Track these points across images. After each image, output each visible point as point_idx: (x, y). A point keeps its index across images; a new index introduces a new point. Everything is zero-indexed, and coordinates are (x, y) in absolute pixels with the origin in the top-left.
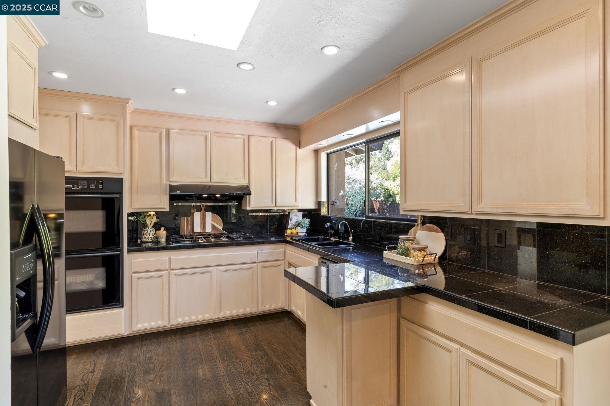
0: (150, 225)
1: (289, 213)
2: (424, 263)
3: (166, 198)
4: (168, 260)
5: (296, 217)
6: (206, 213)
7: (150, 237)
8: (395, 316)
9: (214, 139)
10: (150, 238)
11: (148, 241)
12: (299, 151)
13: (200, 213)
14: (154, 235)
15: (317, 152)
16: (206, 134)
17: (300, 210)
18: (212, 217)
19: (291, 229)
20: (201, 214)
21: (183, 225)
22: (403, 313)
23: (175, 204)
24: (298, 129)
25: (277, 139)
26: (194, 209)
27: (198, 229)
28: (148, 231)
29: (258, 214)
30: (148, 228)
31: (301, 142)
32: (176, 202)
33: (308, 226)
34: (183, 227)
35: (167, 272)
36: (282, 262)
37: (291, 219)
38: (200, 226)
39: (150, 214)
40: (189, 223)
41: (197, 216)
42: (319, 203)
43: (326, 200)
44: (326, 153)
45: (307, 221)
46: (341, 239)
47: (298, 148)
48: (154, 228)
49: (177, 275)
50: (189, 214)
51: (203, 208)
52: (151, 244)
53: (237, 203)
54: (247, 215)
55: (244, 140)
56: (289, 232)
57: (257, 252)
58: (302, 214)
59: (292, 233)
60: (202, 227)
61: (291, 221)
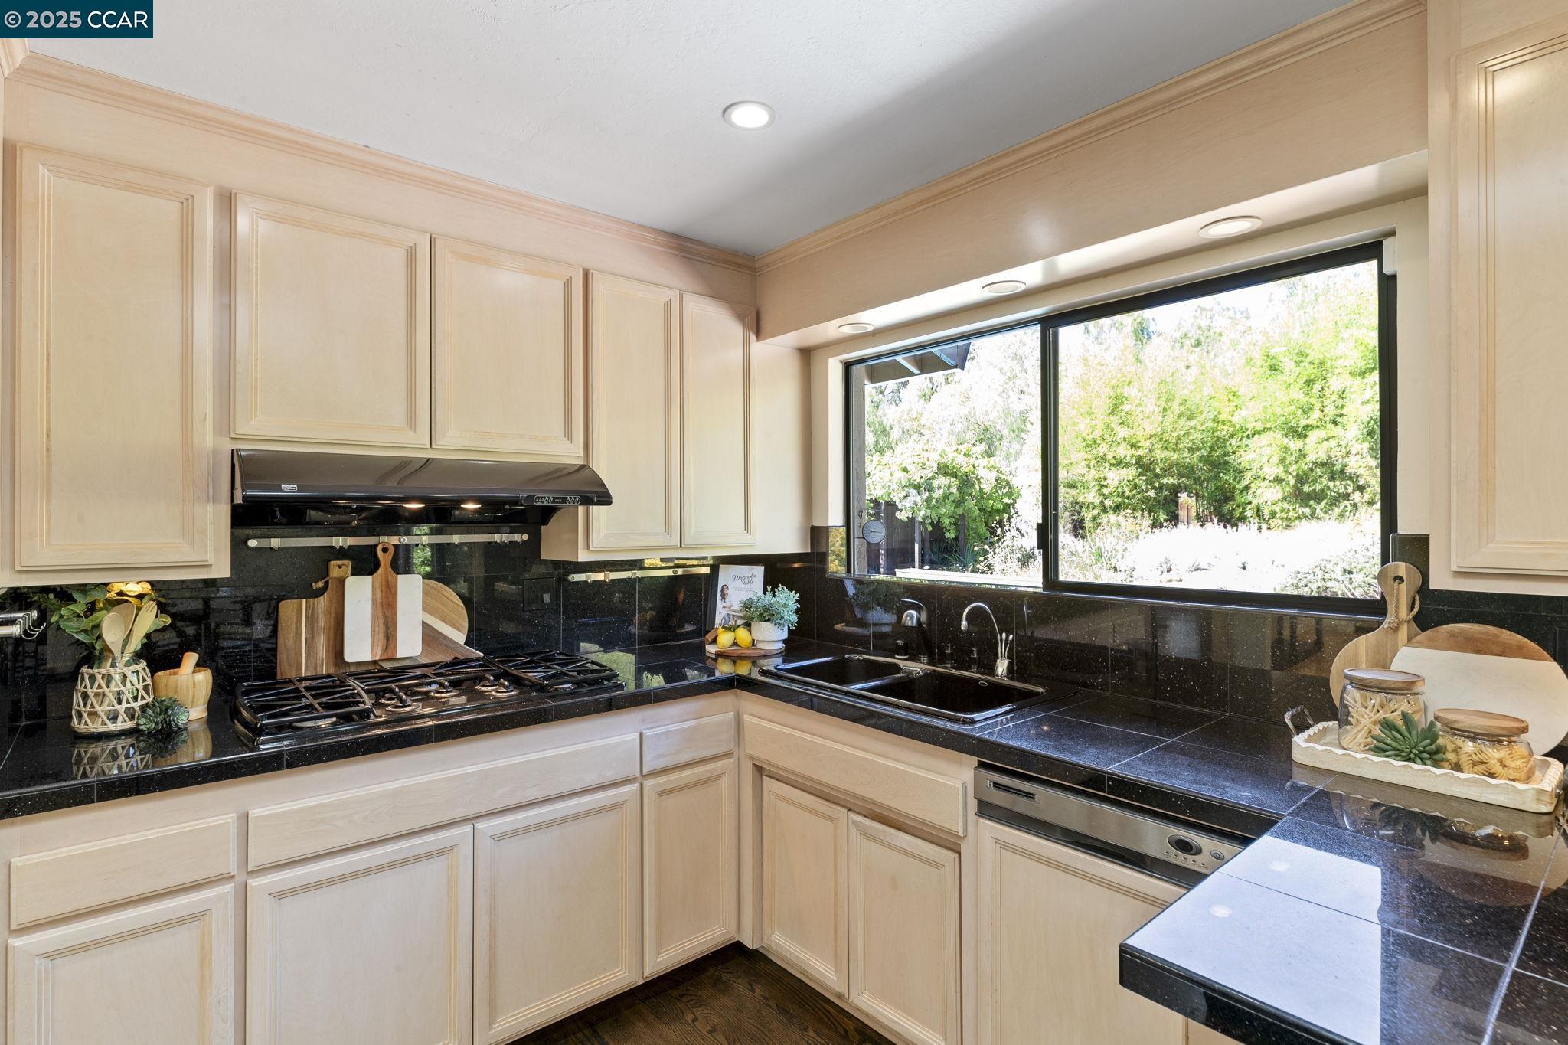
0: (124, 646)
1: (715, 569)
3: (217, 519)
4: (233, 831)
6: (399, 576)
7: (121, 708)
9: (448, 266)
10: (122, 711)
11: (111, 727)
12: (758, 347)
13: (368, 579)
14: (143, 698)
15: (806, 354)
16: (412, 238)
17: (755, 560)
18: (426, 593)
19: (732, 628)
20: (378, 585)
21: (292, 635)
23: (253, 543)
24: (754, 270)
25: (686, 296)
26: (345, 562)
27: (359, 649)
28: (109, 679)
29: (601, 576)
30: (113, 665)
31: (763, 316)
32: (257, 532)
33: (793, 619)
34: (291, 643)
35: (228, 888)
36: (725, 763)
37: (722, 591)
38: (373, 637)
39: (121, 594)
40: (322, 623)
41: (360, 592)
42: (817, 534)
43: (842, 524)
44: (841, 361)
45: (787, 600)
46: (949, 666)
47: (753, 337)
48: (143, 664)
49: (279, 895)
50: (320, 585)
51: (384, 559)
52: (128, 741)
53: (525, 537)
54: (563, 580)
55: (568, 284)
56: (725, 639)
57: (641, 735)
58: (759, 571)
59: (735, 644)
60: (381, 637)
61: (723, 597)
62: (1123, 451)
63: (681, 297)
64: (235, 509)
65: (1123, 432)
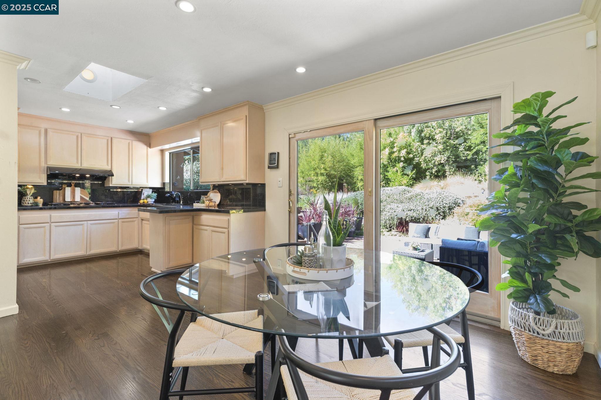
1: (142, 190)
2: (209, 206)
3: (44, 177)
4: (49, 216)
5: (146, 192)
6: (76, 188)
8: (191, 224)
9: (84, 138)
12: (150, 150)
13: (70, 188)
14: (33, 201)
15: (162, 151)
16: (77, 134)
17: (150, 188)
18: (81, 191)
19: (144, 199)
21: (56, 196)
22: (195, 223)
23: (50, 181)
24: (149, 136)
25: (133, 141)
26: (66, 185)
27: (68, 199)
28: (27, 198)
29: (118, 190)
31: (151, 144)
32: (51, 179)
33: (156, 198)
34: (55, 198)
35: (48, 224)
36: (136, 219)
40: (61, 195)
41: (68, 190)
42: (164, 184)
43: (169, 182)
44: (169, 153)
45: (155, 195)
46: (176, 204)
47: (149, 148)
48: (33, 197)
49: (56, 226)
50: (61, 188)
51: (73, 185)
53: (101, 182)
54: (109, 190)
55: (108, 140)
56: (141, 201)
57: (118, 213)
58: (151, 190)
59: (144, 202)
60: (72, 197)
61: (143, 195)
62: (323, 171)
63: (132, 141)
64: (48, 175)
65: (323, 166)
